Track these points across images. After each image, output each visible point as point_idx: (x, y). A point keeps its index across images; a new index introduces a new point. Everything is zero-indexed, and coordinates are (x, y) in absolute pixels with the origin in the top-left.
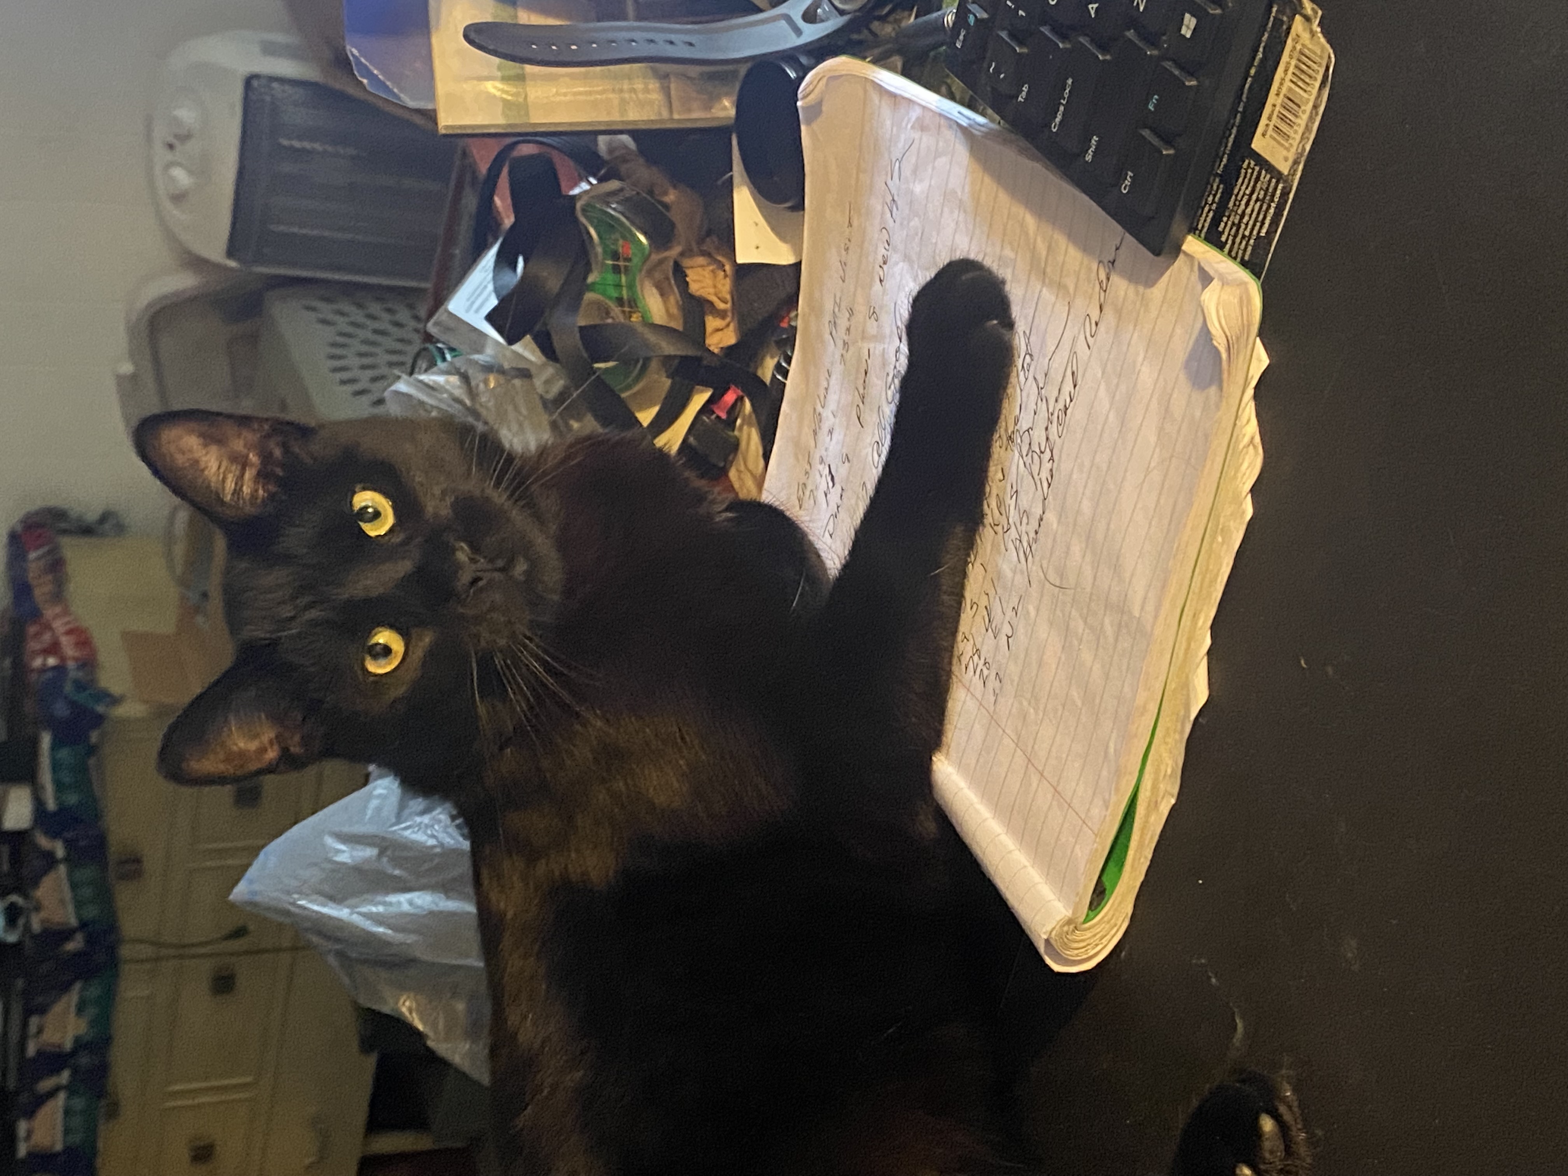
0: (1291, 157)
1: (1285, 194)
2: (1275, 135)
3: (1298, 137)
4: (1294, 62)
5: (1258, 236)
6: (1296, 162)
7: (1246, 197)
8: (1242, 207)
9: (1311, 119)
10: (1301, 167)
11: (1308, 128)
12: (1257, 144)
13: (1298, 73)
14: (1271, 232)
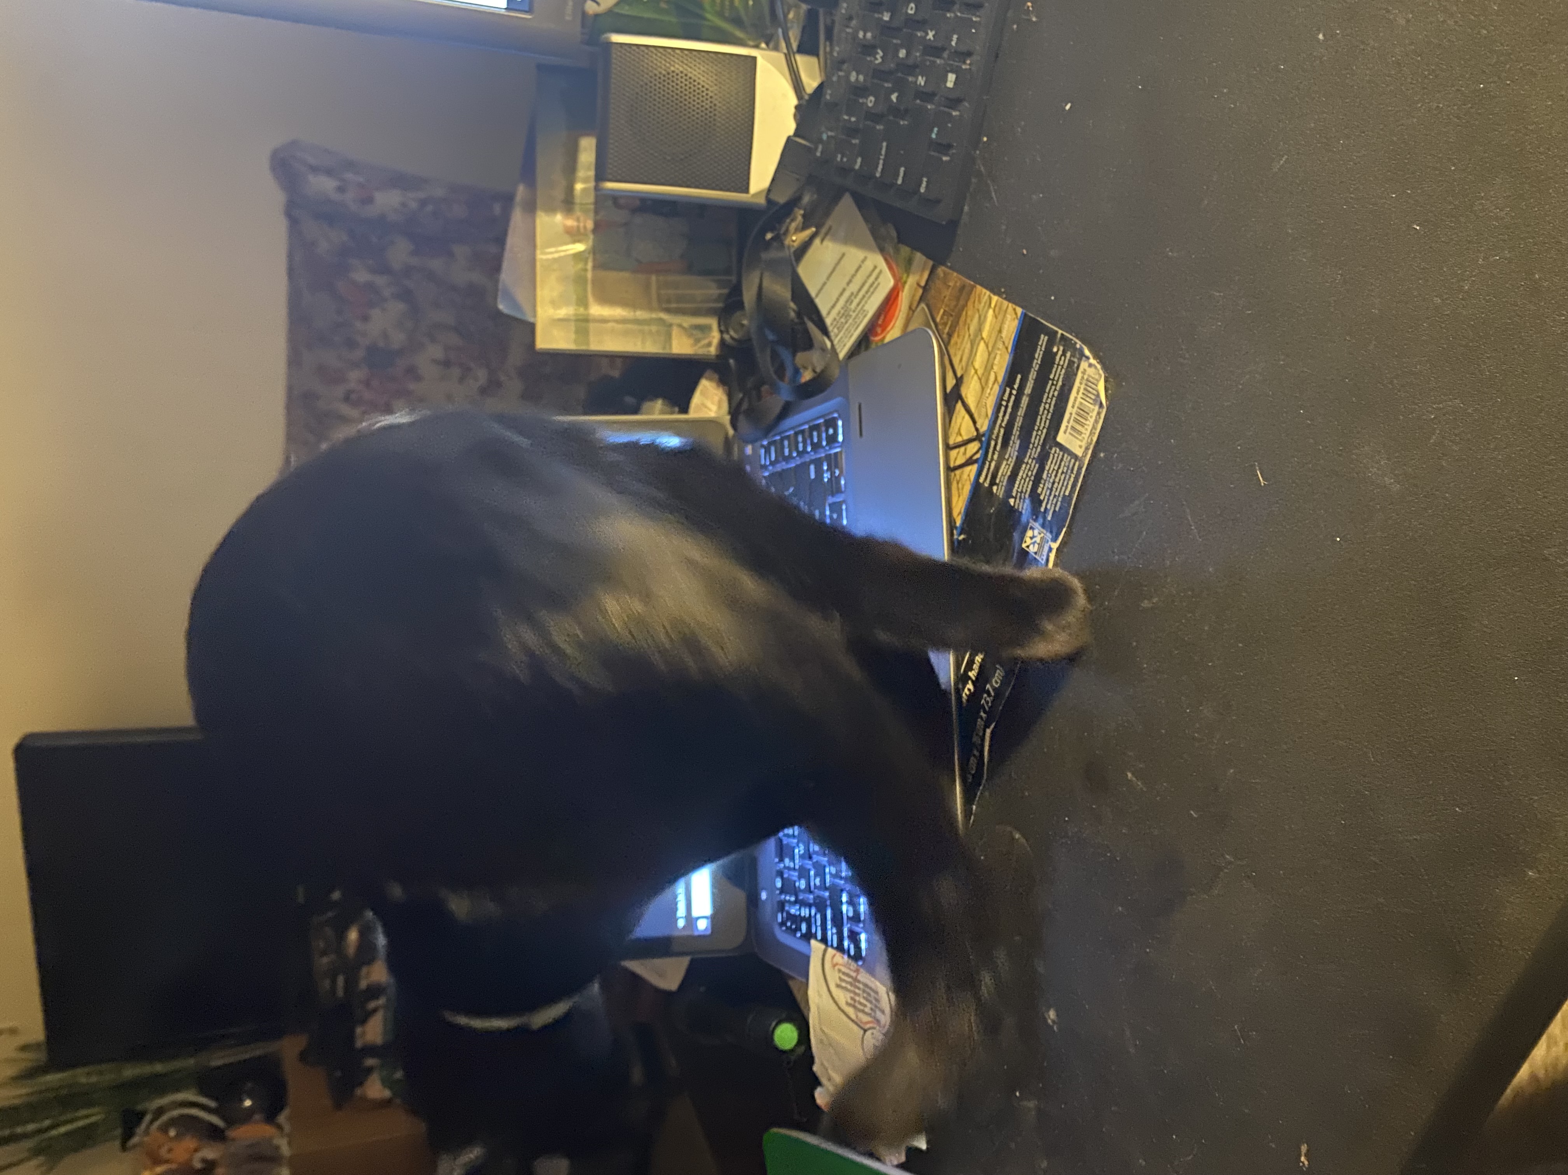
0: (1084, 444)
1: (1080, 468)
2: (1072, 432)
3: (1088, 433)
4: (1083, 386)
5: (1064, 496)
6: (1087, 449)
7: (1055, 473)
8: (1052, 478)
9: (1096, 421)
10: (1090, 452)
11: (1094, 428)
12: (1061, 438)
14: (1072, 493)
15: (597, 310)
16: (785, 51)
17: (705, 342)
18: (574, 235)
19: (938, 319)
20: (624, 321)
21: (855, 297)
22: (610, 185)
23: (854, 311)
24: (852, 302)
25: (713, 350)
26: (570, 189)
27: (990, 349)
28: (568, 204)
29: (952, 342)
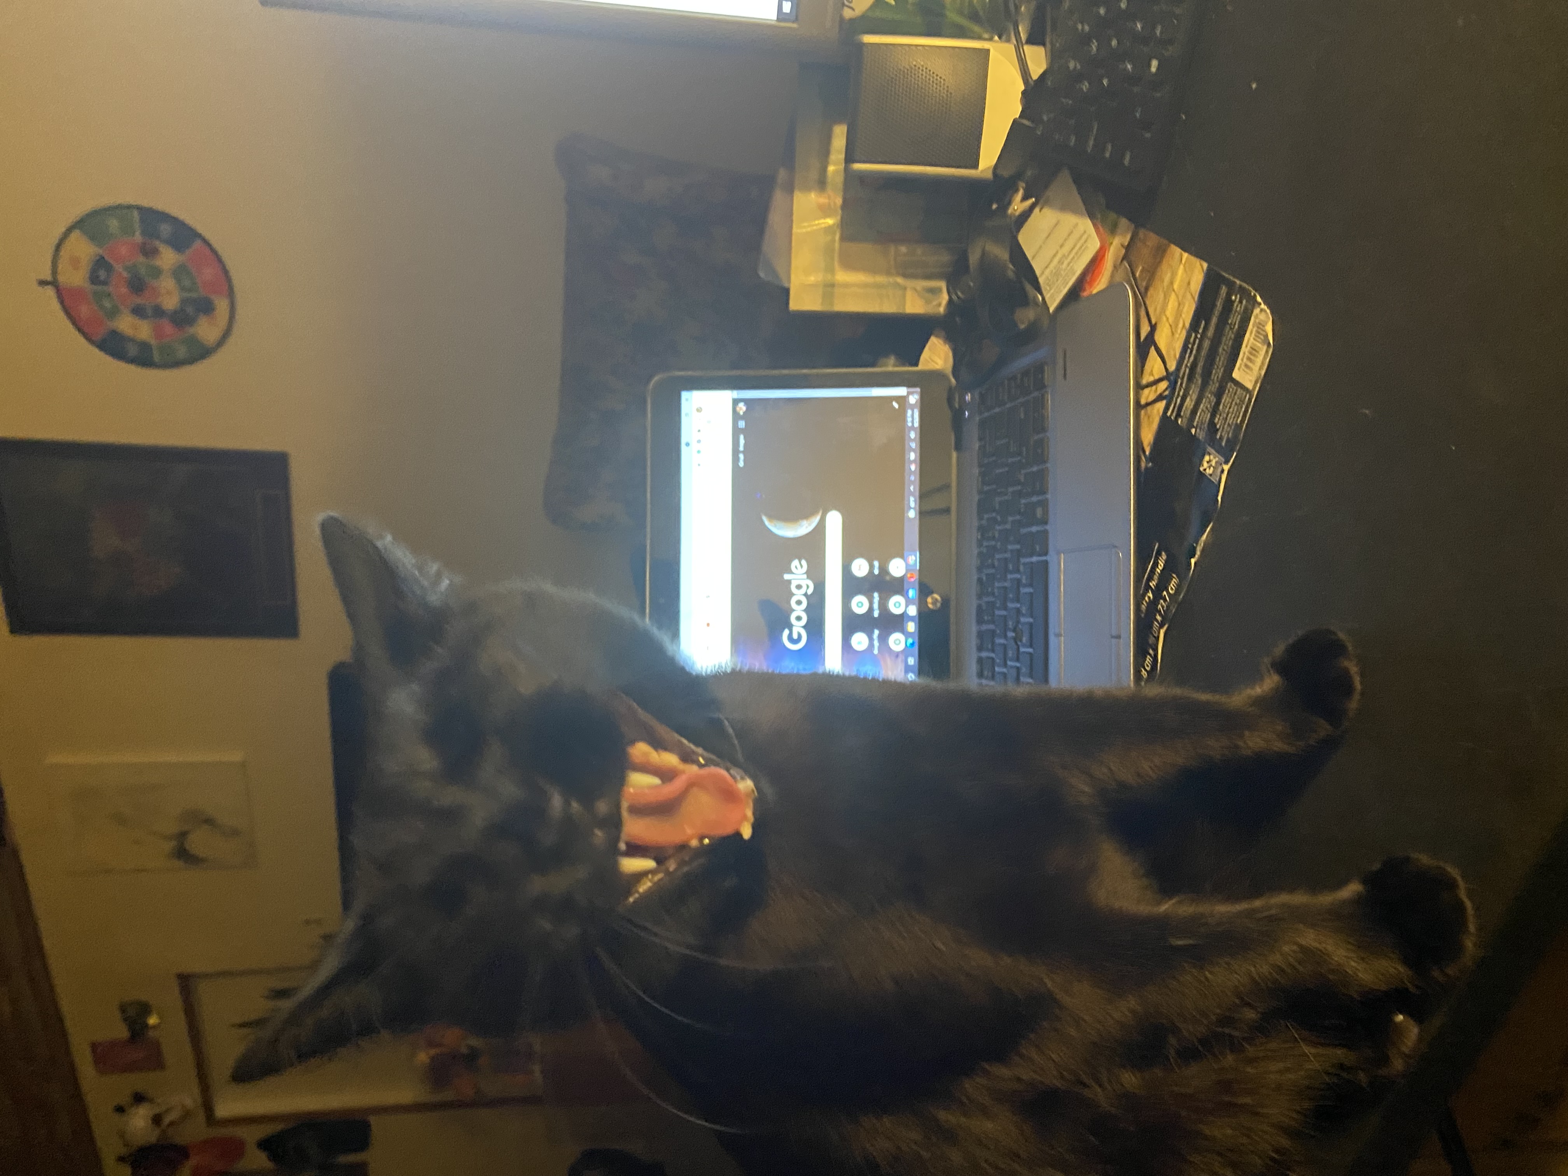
0: (1254, 379)
1: (1250, 400)
2: (1245, 370)
3: (1257, 368)
4: (1255, 329)
5: (1236, 423)
6: (1256, 382)
7: (1229, 404)
8: (1227, 409)
9: (1265, 358)
10: (1258, 385)
11: (1263, 363)
12: (1236, 375)
13: (1257, 334)
14: (1242, 421)
15: (842, 276)
16: (1015, 42)
17: (935, 303)
18: (825, 211)
19: (1137, 275)
20: (866, 285)
21: (1066, 258)
22: (858, 166)
23: (1065, 270)
24: (1063, 263)
25: (942, 310)
26: (824, 169)
27: (1180, 298)
28: (822, 184)
29: (1149, 294)
